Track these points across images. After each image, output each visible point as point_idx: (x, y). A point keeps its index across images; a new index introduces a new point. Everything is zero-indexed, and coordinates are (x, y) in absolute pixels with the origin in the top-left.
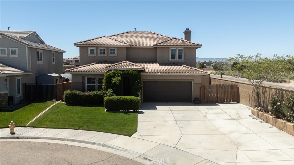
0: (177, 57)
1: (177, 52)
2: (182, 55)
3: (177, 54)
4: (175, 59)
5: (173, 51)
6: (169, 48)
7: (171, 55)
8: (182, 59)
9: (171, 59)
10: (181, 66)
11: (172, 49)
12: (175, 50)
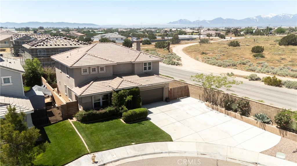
0: (147, 68)
2: (151, 66)
3: (147, 66)
5: (145, 64)
6: (143, 63)
7: (144, 67)
8: (151, 69)
9: (148, 70)
10: (153, 75)
11: (144, 63)
12: (146, 63)
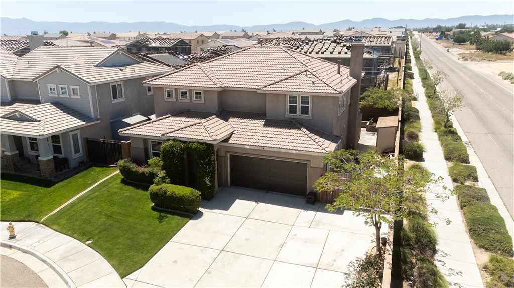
0: (299, 110)
1: (299, 100)
2: (308, 107)
3: (299, 105)
4: (296, 113)
5: (293, 99)
6: (285, 95)
7: (290, 105)
8: (308, 114)
9: (290, 112)
10: (299, 128)
11: (290, 97)
12: (295, 97)
